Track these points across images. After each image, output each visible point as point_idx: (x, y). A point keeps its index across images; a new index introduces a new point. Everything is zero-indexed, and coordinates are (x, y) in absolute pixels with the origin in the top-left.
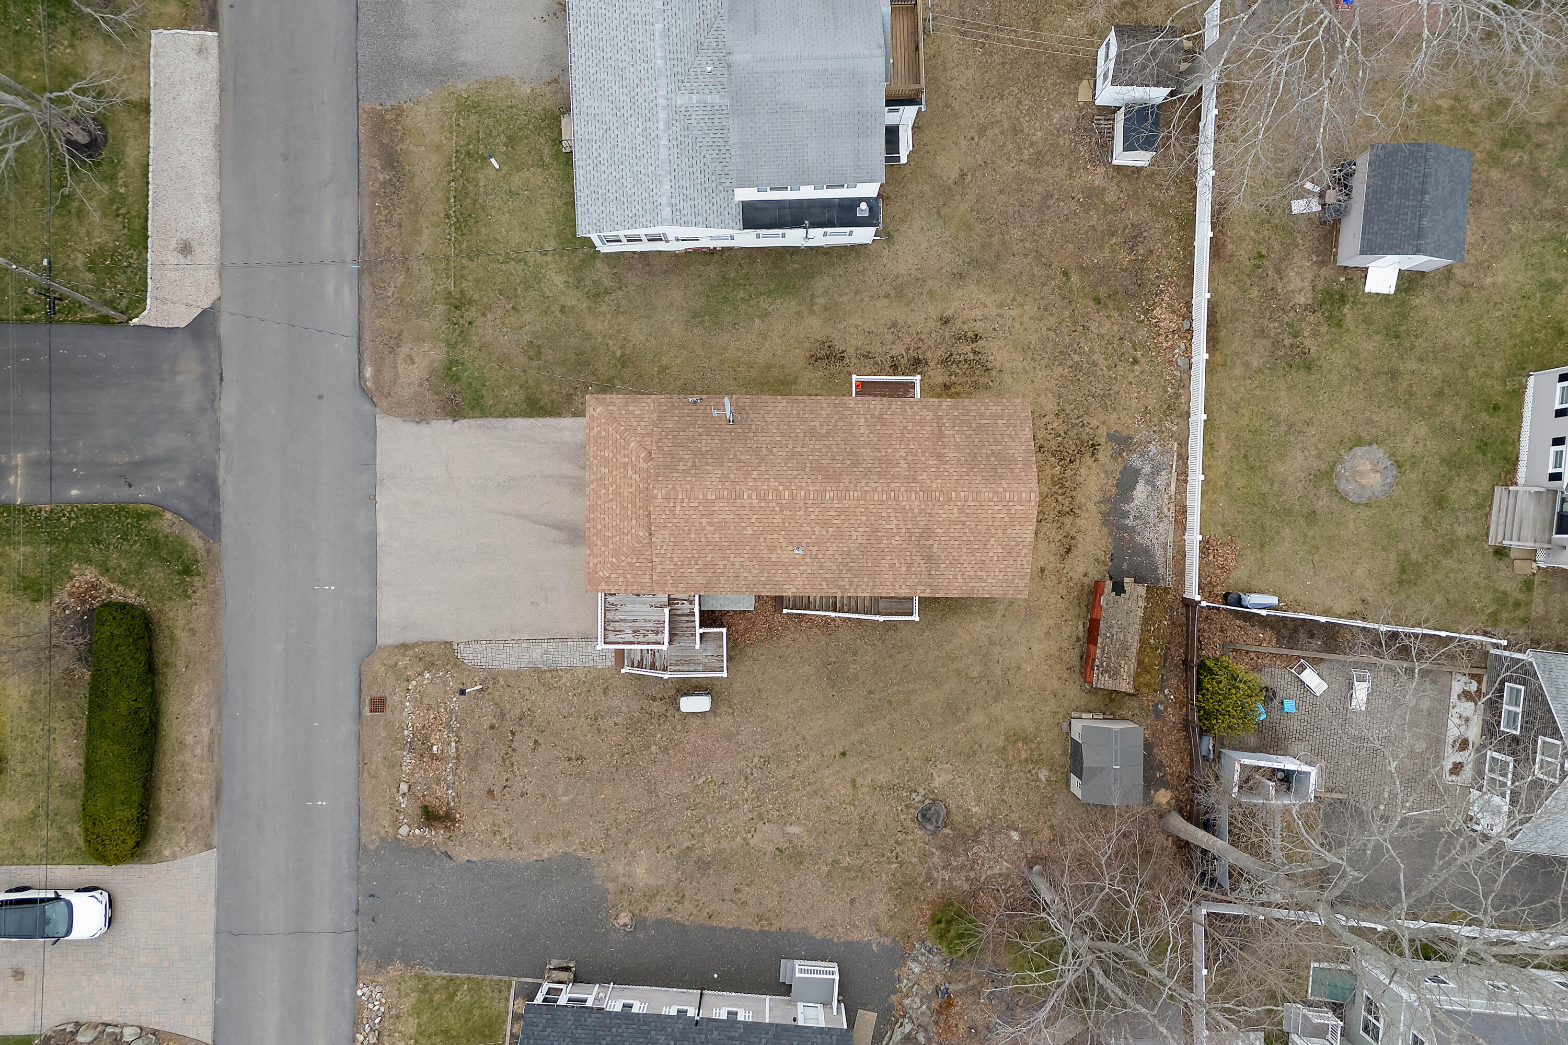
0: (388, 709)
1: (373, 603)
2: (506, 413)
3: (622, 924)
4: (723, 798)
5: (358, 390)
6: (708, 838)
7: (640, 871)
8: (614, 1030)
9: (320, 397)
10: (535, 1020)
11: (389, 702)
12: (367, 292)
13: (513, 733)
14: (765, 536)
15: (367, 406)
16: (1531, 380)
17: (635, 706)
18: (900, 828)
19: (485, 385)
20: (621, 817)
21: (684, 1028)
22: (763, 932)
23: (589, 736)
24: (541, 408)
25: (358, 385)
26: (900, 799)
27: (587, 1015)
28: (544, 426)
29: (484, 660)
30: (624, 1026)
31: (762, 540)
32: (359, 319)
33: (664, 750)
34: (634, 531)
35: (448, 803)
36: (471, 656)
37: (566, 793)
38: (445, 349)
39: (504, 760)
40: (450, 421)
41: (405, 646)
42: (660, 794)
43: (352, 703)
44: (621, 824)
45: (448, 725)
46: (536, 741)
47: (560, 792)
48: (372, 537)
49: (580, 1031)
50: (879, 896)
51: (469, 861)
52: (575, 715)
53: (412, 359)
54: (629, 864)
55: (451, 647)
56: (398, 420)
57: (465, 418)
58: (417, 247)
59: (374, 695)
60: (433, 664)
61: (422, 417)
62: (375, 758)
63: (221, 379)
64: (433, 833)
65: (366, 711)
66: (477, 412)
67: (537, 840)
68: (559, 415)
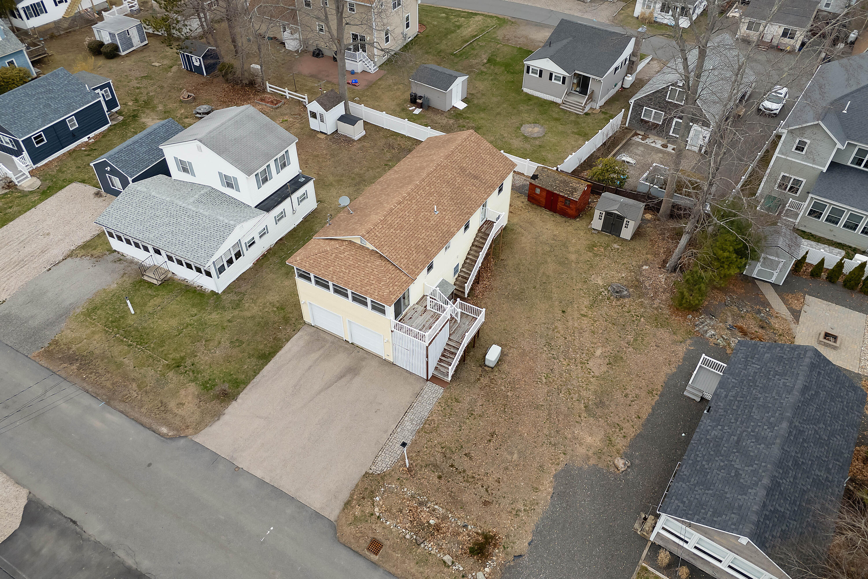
0: (383, 540)
1: (302, 507)
2: (256, 373)
3: (623, 466)
4: (561, 374)
5: (169, 441)
6: (584, 393)
7: (589, 440)
8: (699, 459)
9: (150, 465)
10: (673, 507)
11: (379, 537)
12: (122, 407)
13: (452, 466)
14: (419, 217)
15: (182, 441)
16: (525, 90)
17: (477, 391)
18: (620, 308)
19: (232, 375)
20: (546, 431)
21: (711, 419)
22: (661, 396)
23: (481, 423)
24: (269, 354)
25: (166, 440)
26: (601, 301)
27: (681, 474)
28: (280, 357)
29: (392, 459)
30: (698, 453)
31: (420, 220)
32: (131, 418)
33: (513, 389)
34: (374, 267)
35: (477, 533)
36: (384, 465)
37: (512, 454)
38: (193, 384)
39: (467, 481)
40: (234, 402)
41: (348, 504)
42: (541, 403)
43: (361, 563)
44: (550, 434)
45: (421, 504)
46: (466, 455)
47: (509, 457)
48: (262, 483)
49: (693, 480)
50: (659, 333)
51: (529, 544)
52: (462, 425)
53: (181, 404)
54: (581, 444)
55: (369, 474)
56: (207, 429)
57: (239, 394)
58: (128, 368)
59: (366, 545)
60: (372, 492)
61: (217, 415)
62: (413, 571)
63: (75, 522)
64: (494, 558)
65: (373, 557)
66: (242, 386)
67: (536, 489)
68: (281, 347)
